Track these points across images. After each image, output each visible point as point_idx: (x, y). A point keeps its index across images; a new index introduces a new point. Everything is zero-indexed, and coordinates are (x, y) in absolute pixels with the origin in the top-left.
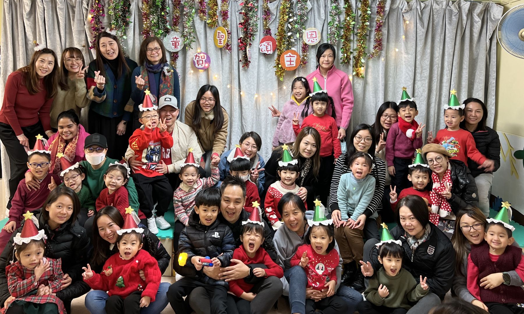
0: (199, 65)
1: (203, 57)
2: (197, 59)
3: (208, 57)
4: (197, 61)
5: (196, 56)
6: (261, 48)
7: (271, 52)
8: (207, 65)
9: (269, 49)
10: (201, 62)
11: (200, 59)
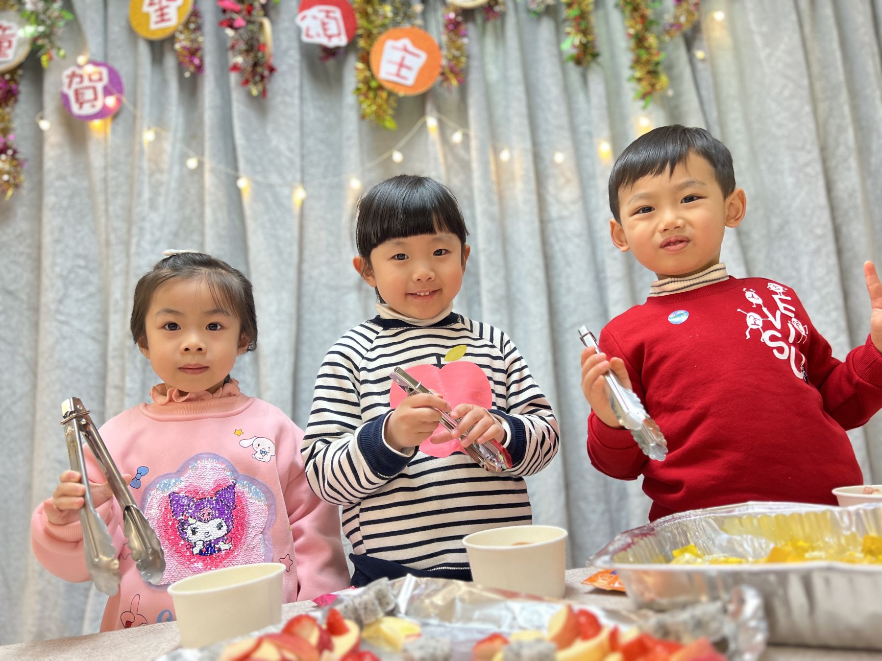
0: (81, 105)
1: (95, 77)
2: (75, 86)
3: (114, 76)
4: (77, 93)
5: (73, 75)
6: (303, 25)
7: (341, 41)
8: (111, 101)
9: (333, 28)
10: (89, 95)
11: (86, 83)
